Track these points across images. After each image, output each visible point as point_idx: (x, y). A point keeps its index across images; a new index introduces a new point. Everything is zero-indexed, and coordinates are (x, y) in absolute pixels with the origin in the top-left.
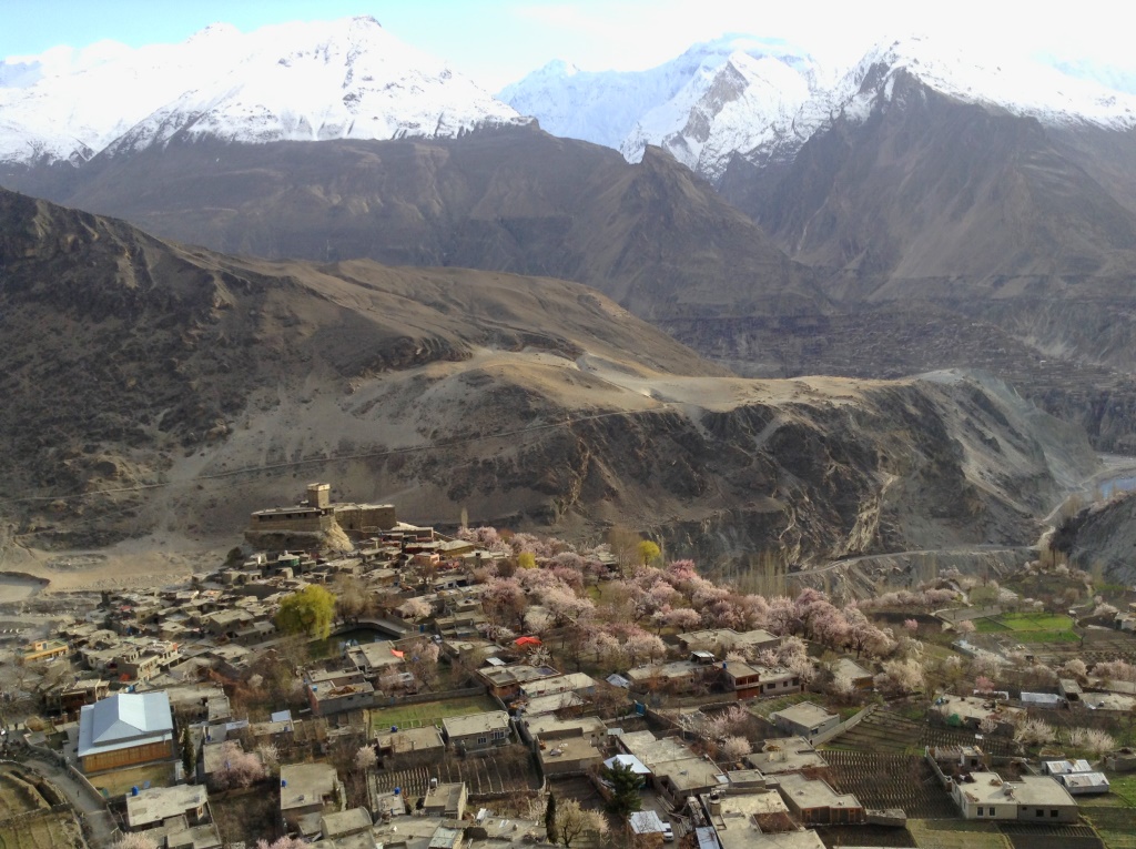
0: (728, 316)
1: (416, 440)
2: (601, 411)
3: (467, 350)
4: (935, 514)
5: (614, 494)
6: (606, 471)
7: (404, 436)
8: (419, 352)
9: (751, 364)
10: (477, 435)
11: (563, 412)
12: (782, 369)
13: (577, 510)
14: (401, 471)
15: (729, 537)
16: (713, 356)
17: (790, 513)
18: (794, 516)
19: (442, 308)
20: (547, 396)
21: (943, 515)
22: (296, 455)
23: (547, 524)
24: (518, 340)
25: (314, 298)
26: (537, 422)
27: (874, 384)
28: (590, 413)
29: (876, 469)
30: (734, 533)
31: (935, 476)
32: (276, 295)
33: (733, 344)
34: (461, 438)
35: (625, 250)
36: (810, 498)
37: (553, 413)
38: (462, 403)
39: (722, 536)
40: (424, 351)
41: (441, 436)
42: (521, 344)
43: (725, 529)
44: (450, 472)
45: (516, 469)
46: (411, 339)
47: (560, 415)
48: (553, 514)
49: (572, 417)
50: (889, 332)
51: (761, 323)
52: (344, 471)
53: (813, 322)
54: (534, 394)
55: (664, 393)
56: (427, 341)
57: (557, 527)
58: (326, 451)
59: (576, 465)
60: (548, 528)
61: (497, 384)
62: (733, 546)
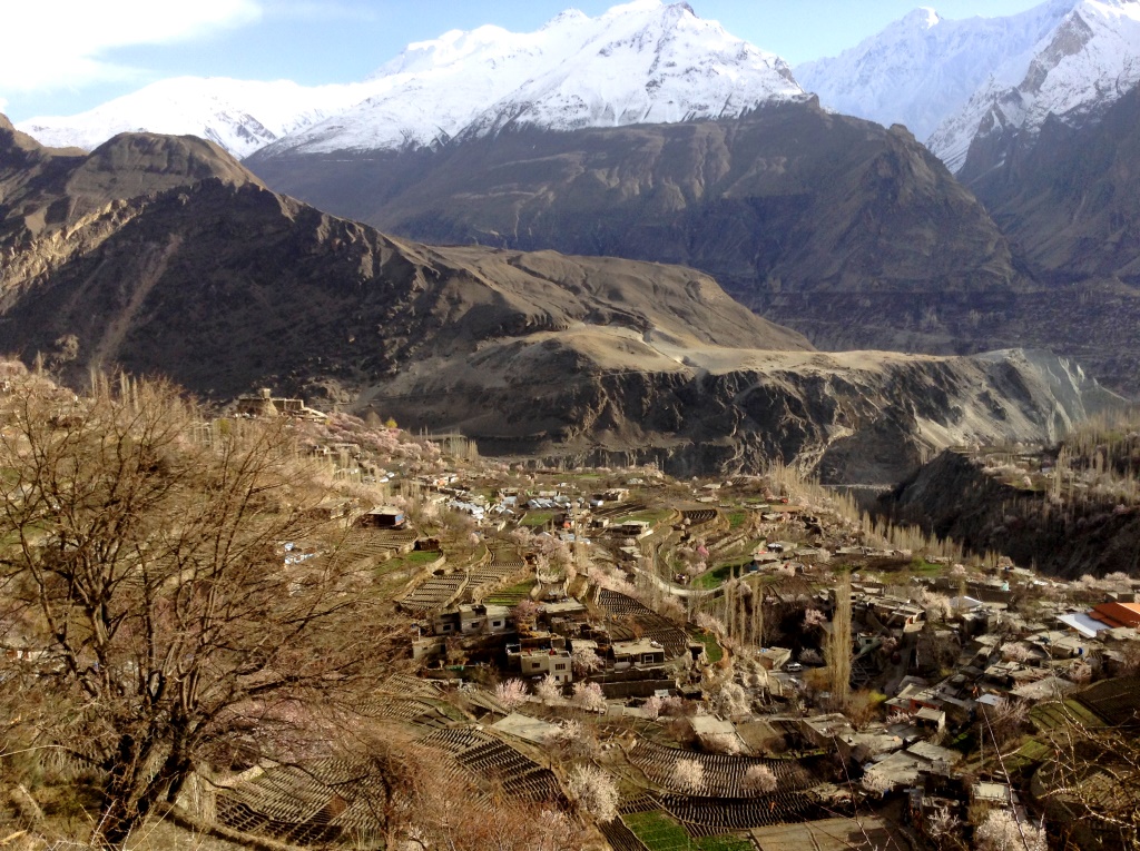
0: (922, 290)
1: (502, 384)
2: (627, 370)
3: (565, 324)
5: (615, 426)
6: (616, 411)
7: (495, 381)
8: (528, 324)
10: (537, 383)
11: (597, 370)
13: (585, 434)
14: (487, 403)
15: (689, 461)
17: (739, 448)
18: (742, 450)
19: (576, 290)
20: (592, 358)
22: (428, 391)
23: (561, 442)
24: (606, 317)
25: (476, 284)
26: (579, 375)
28: (617, 371)
29: (831, 423)
30: (693, 458)
32: (454, 283)
33: (918, 316)
34: (527, 383)
35: (853, 225)
36: (763, 439)
37: (590, 368)
38: (536, 360)
39: (683, 460)
40: (533, 324)
41: (516, 382)
42: (607, 322)
43: (687, 456)
44: (513, 405)
45: (553, 406)
46: (525, 315)
47: (595, 372)
48: (566, 436)
49: (604, 373)
52: (453, 401)
54: (584, 356)
56: (537, 316)
57: (567, 444)
58: (447, 389)
59: (594, 406)
60: (560, 444)
61: (563, 348)
62: (689, 467)
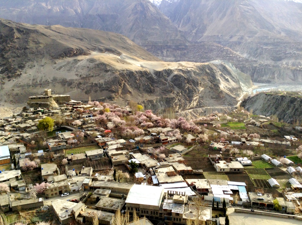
0: (161, 45)
1: (75, 78)
2: (127, 70)
3: (89, 52)
4: (212, 98)
5: (130, 93)
6: (128, 86)
7: (71, 76)
8: (75, 52)
9: (167, 58)
10: (92, 76)
12: (175, 60)
13: (120, 97)
14: (71, 86)
15: (161, 104)
16: (157, 56)
17: (176, 98)
18: (177, 98)
19: (81, 40)
20: (112, 66)
21: (214, 98)
22: (40, 81)
23: (112, 100)
24: (103, 50)
25: (44, 36)
26: (109, 73)
27: (198, 64)
28: (124, 71)
29: (198, 86)
31: (213, 88)
32: (33, 35)
33: (162, 52)
34: (88, 77)
35: (133, 25)
36: (181, 94)
37: (113, 71)
38: (88, 67)
39: (159, 104)
40: (77, 52)
41: (82, 76)
42: (104, 51)
43: (160, 102)
44: (85, 86)
45: (104, 86)
46: (73, 49)
47: (116, 71)
48: (114, 98)
49: (119, 72)
50: (203, 50)
51: (170, 47)
52: (55, 86)
53: (183, 47)
54: (108, 65)
55: (144, 65)
56: (77, 49)
57: (115, 101)
58: (49, 80)
59: (120, 85)
60: (112, 102)
61: (98, 62)
62: (162, 106)
